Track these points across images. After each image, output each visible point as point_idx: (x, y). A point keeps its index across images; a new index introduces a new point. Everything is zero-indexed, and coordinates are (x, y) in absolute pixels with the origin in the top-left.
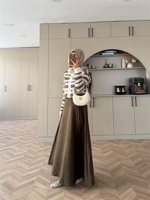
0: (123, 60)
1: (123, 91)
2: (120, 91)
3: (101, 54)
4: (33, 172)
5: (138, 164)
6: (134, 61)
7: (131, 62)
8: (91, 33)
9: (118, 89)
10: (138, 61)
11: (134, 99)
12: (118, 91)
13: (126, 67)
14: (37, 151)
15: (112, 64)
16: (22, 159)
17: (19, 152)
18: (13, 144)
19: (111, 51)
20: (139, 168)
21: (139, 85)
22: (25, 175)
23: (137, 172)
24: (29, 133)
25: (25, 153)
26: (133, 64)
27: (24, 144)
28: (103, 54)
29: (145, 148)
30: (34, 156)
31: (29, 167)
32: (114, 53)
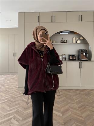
0: (74, 37)
1: (74, 58)
2: (72, 58)
3: (60, 34)
4: (12, 112)
5: (80, 107)
6: (81, 38)
7: (80, 39)
8: (53, 19)
9: (71, 57)
10: (84, 39)
11: (81, 64)
12: (71, 58)
13: (77, 42)
14: (16, 97)
15: (66, 40)
16: (6, 103)
17: (5, 97)
18: (2, 92)
19: (67, 32)
20: (81, 110)
21: (84, 55)
22: (6, 114)
23: (79, 112)
24: (13, 84)
25: (9, 98)
26: (81, 40)
27: (9, 91)
28: (61, 33)
29: (86, 95)
30: (14, 100)
31: (10, 108)
32: (69, 33)
